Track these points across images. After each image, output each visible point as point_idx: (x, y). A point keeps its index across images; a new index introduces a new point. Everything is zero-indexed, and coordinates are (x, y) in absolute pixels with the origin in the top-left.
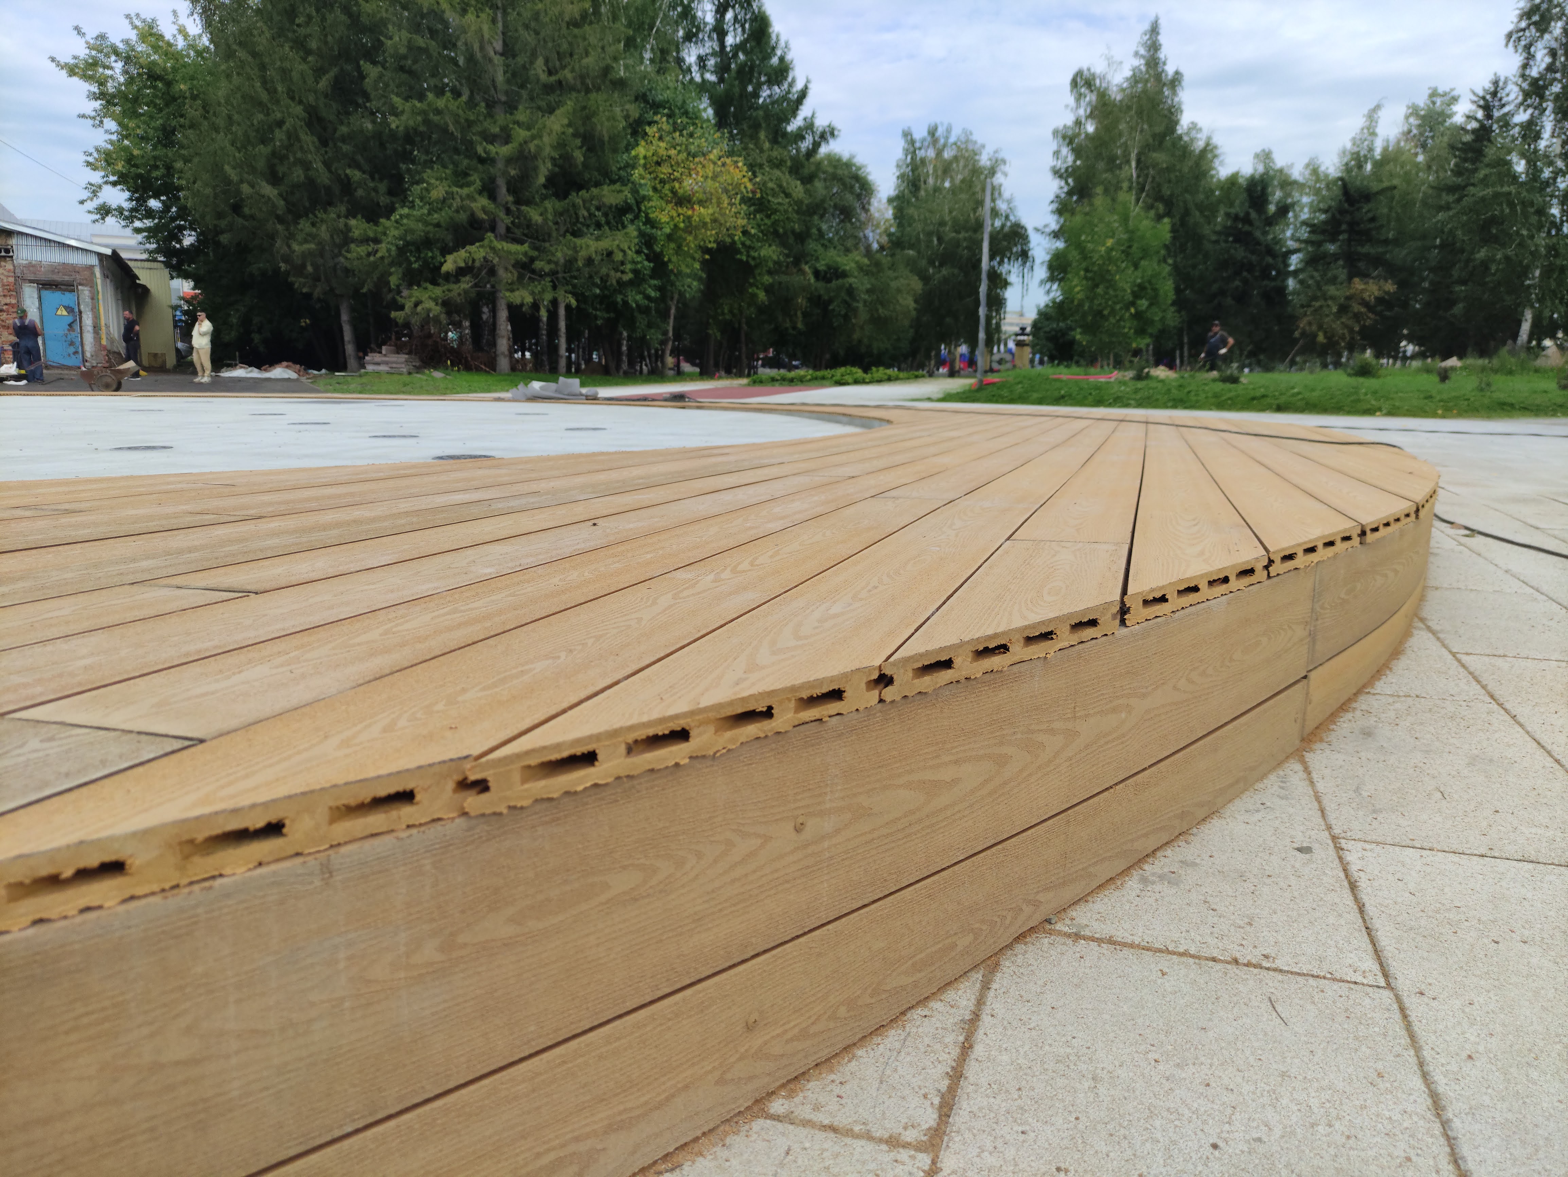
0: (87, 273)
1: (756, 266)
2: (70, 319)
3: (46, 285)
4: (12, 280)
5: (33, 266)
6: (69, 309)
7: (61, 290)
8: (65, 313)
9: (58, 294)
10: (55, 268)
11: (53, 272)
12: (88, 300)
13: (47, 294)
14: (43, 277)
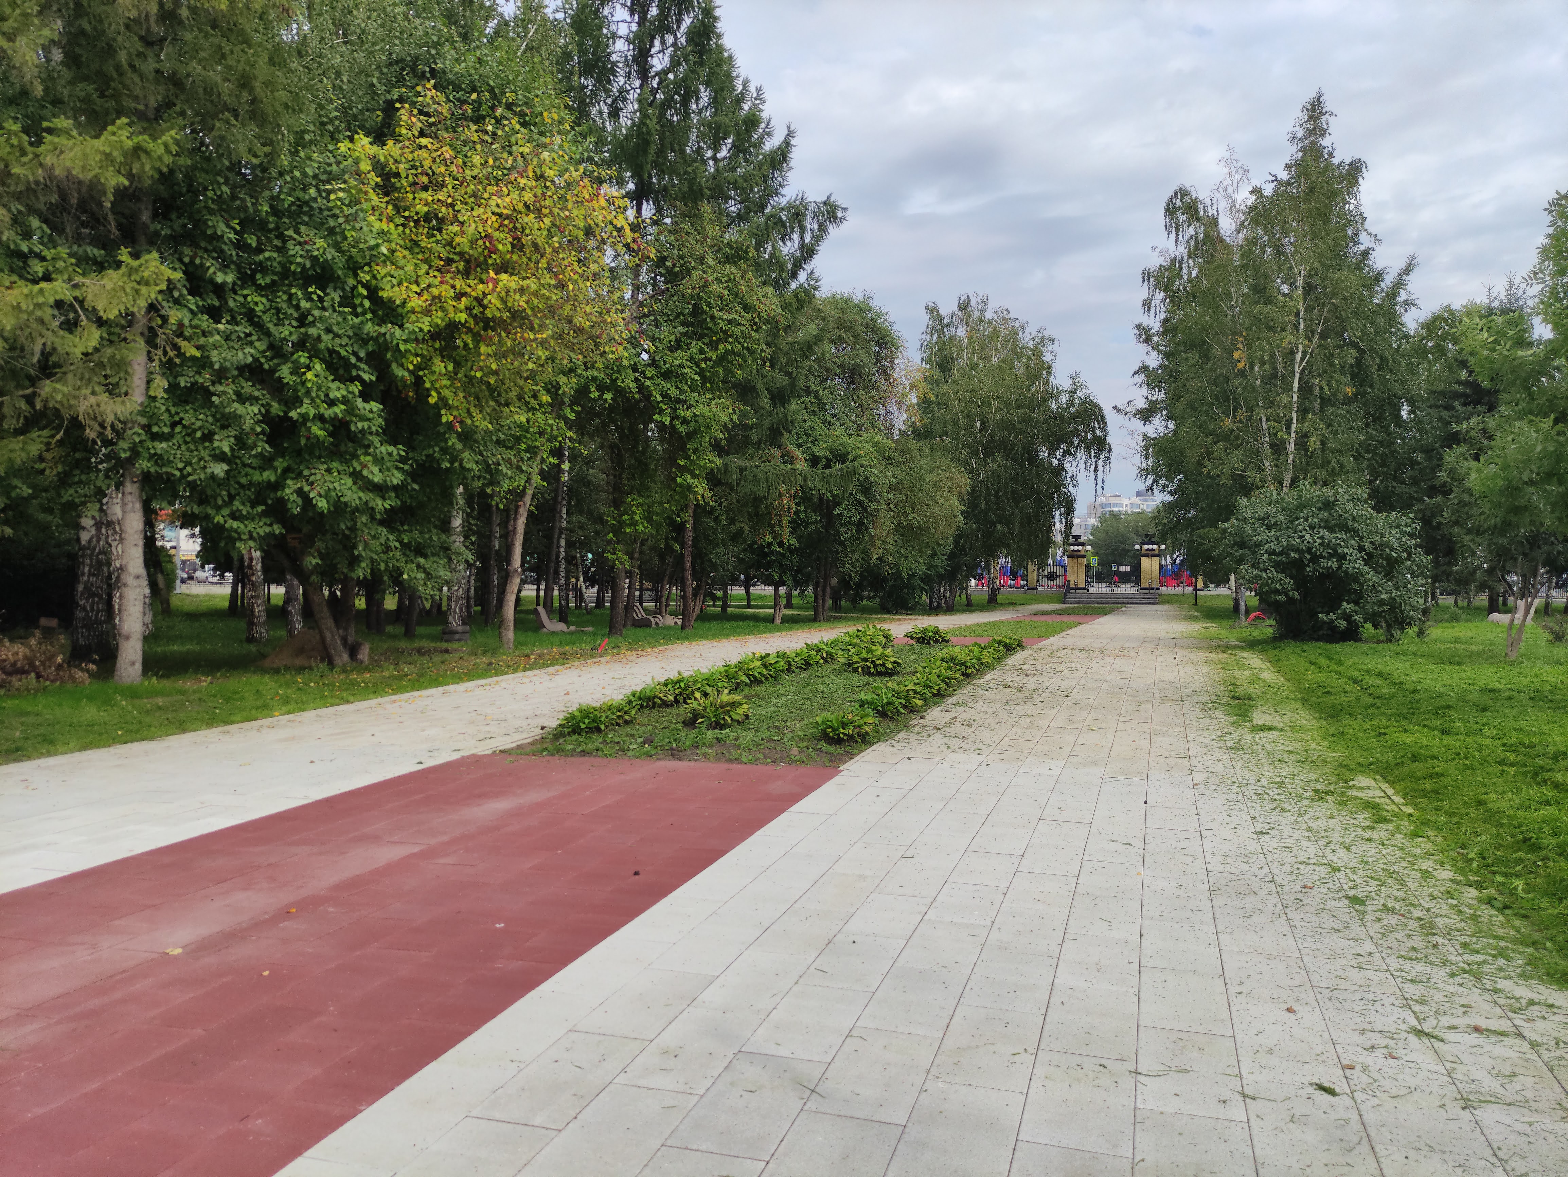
1: (691, 435)
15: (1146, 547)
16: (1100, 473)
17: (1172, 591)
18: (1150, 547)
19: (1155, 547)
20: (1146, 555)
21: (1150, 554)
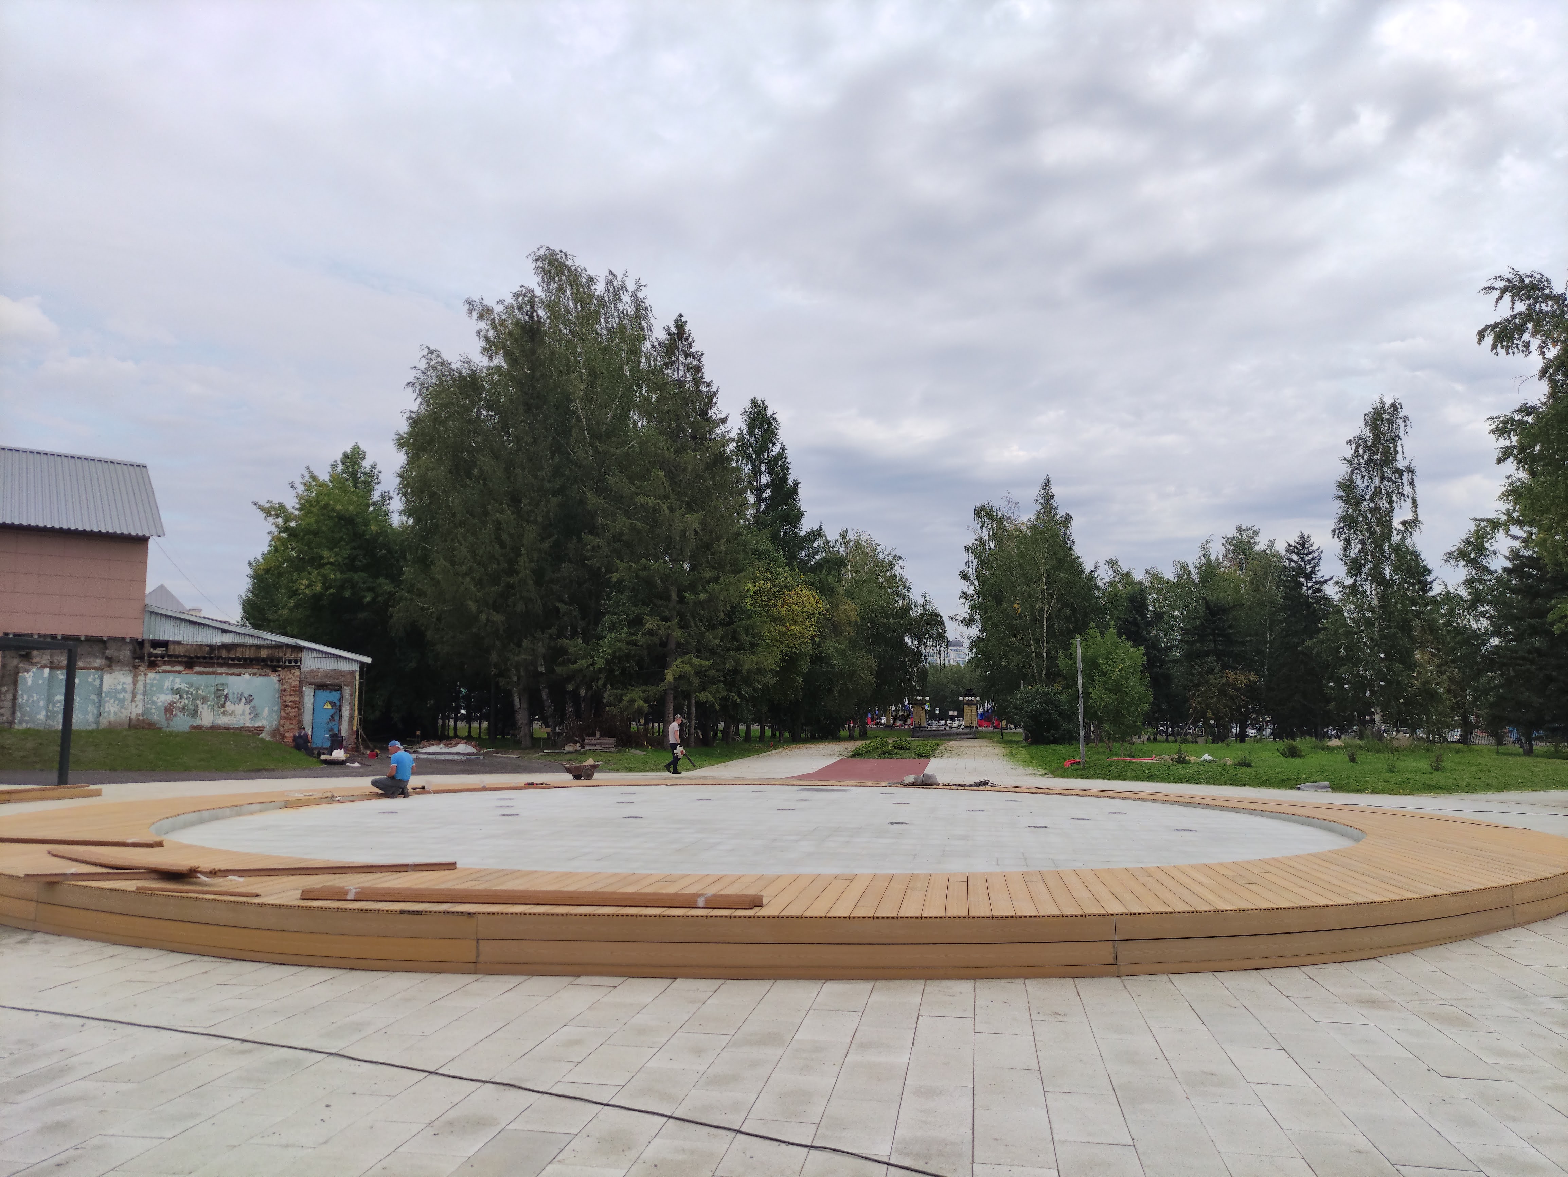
0: (349, 677)
2: (333, 711)
3: (321, 687)
4: (297, 683)
5: (314, 672)
6: (333, 704)
7: (329, 689)
8: (330, 707)
9: (327, 693)
10: (328, 674)
11: (326, 677)
12: (348, 696)
13: (320, 693)
14: (319, 680)
15: (967, 698)
16: (942, 655)
17: (986, 729)
18: (970, 698)
19: (973, 698)
20: (967, 704)
21: (970, 703)
